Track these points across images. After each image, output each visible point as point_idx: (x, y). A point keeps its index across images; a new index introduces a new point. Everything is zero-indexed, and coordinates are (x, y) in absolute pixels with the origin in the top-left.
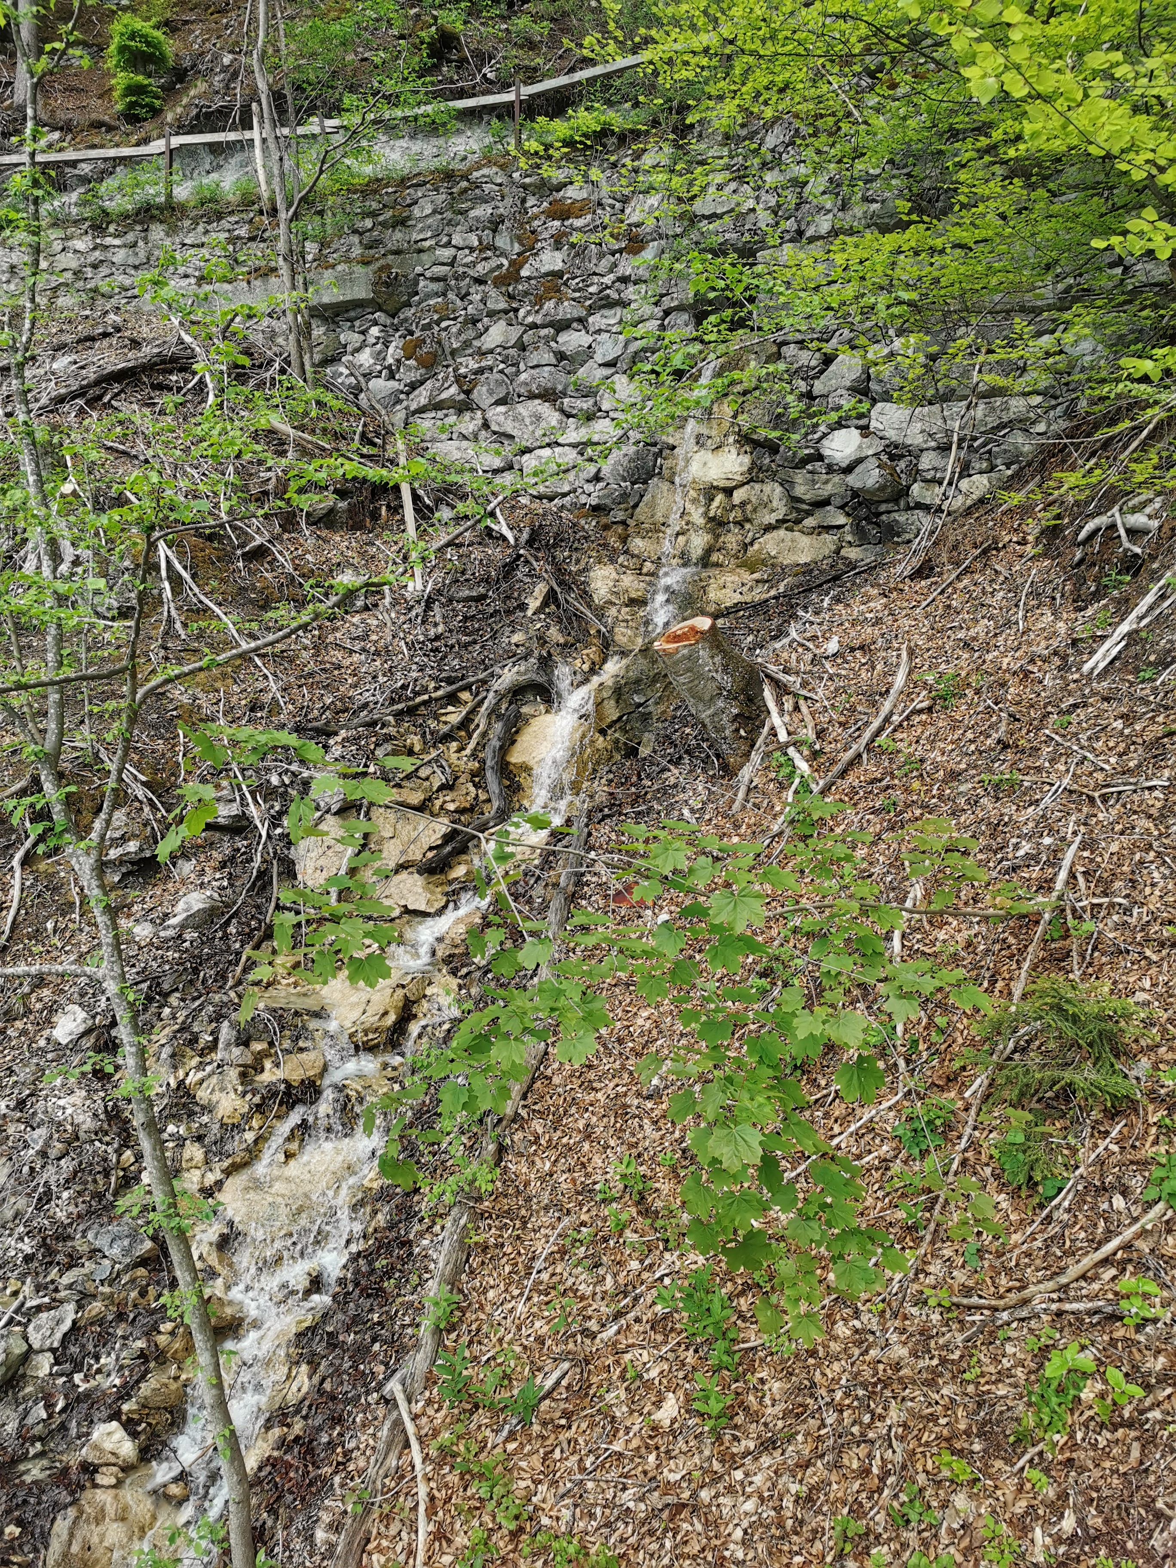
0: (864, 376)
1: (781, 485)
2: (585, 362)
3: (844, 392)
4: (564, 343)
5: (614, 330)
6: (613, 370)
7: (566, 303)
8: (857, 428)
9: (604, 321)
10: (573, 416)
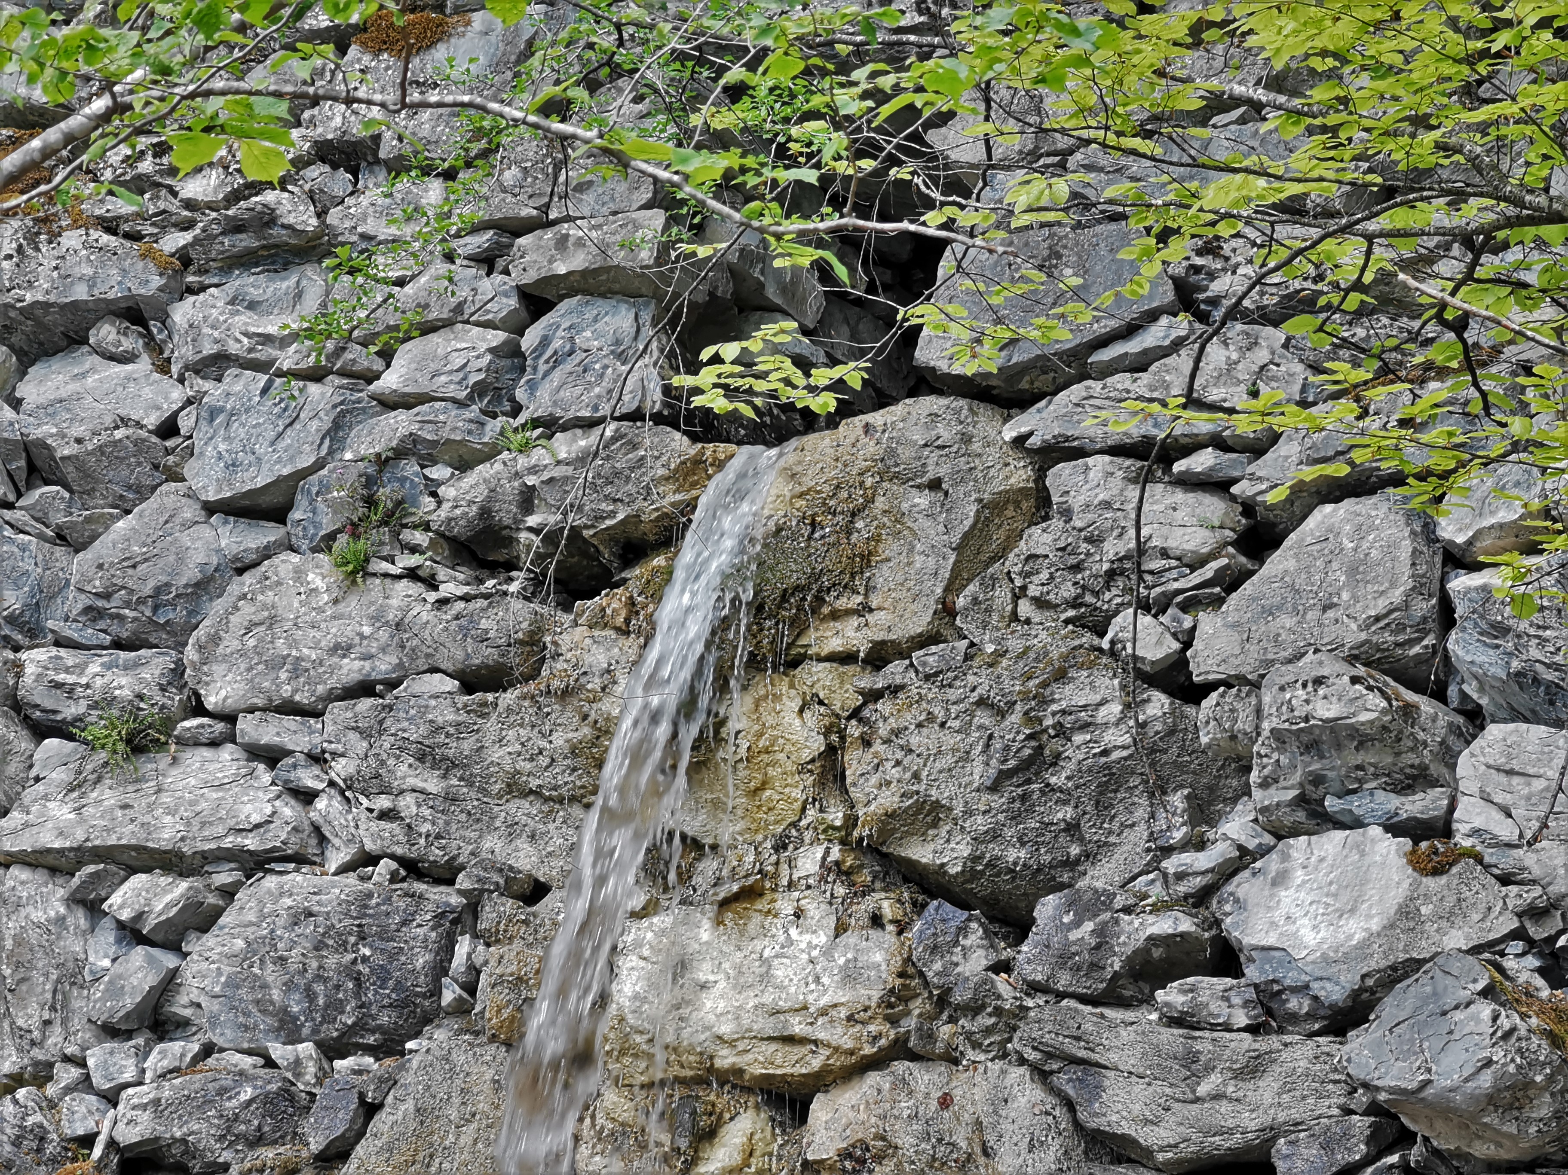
0: (1424, 607)
1: (1042, 1075)
2: (143, 492)
3: (1330, 667)
4: (50, 409)
5: (287, 359)
6: (270, 533)
7: (71, 239)
8: (1394, 828)
9: (244, 320)
10: (62, 731)
